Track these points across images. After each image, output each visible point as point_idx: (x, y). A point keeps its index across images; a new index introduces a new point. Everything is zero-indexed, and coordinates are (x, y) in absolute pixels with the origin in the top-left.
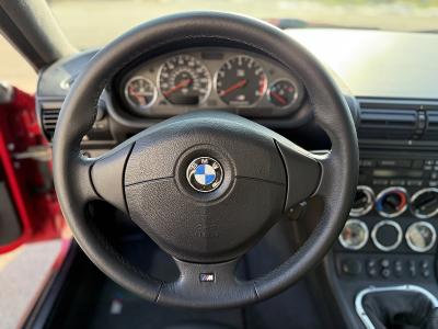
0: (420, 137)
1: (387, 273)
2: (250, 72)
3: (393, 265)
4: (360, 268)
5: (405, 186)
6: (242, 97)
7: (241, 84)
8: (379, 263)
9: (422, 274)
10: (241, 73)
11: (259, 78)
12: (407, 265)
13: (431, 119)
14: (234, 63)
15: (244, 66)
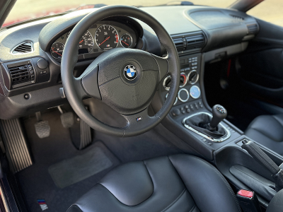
0: (186, 49)
1: (189, 110)
2: (110, 32)
3: (190, 107)
4: (179, 112)
5: (184, 72)
6: (109, 45)
7: (107, 39)
8: (185, 108)
9: (200, 107)
10: (106, 33)
11: (114, 35)
12: (194, 105)
13: (188, 40)
14: (102, 29)
15: (107, 30)
